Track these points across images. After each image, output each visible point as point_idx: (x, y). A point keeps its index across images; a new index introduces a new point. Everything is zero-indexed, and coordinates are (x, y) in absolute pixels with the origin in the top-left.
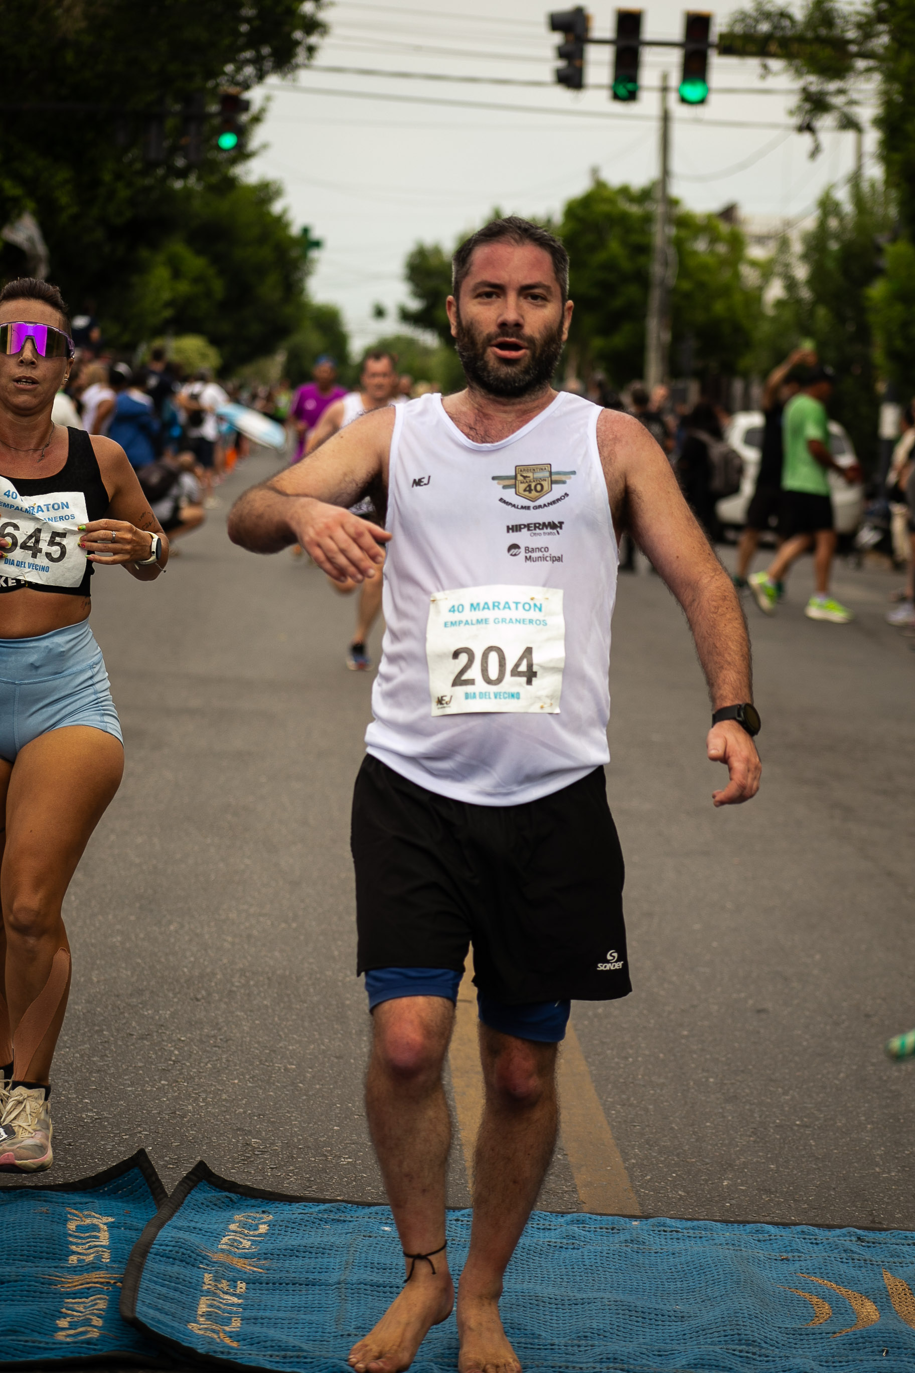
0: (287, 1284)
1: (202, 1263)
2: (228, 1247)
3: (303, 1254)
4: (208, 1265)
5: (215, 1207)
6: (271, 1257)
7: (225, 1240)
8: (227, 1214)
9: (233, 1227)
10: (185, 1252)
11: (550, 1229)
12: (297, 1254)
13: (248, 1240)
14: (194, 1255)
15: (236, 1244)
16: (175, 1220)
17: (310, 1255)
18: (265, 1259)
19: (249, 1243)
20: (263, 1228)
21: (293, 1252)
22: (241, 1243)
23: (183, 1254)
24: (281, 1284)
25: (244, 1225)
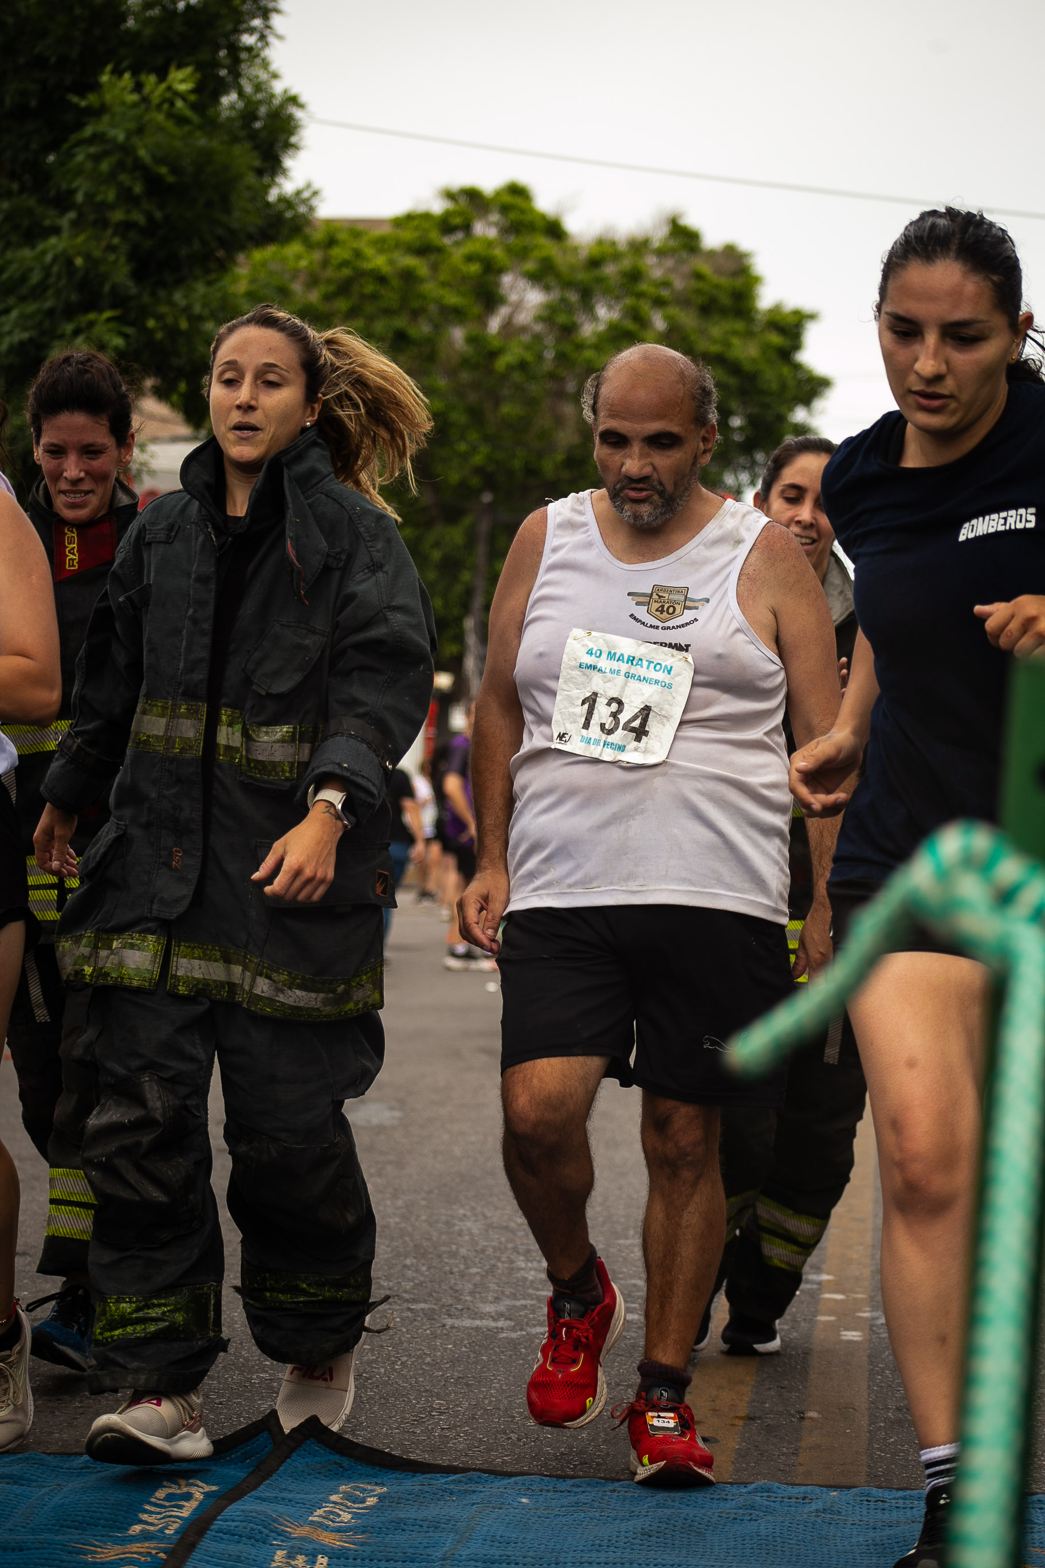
0: (380, 1561)
1: (275, 1539)
2: (321, 1520)
3: (411, 1528)
4: (282, 1541)
5: (318, 1475)
6: (372, 1530)
7: (320, 1512)
8: (332, 1484)
9: (334, 1498)
10: (255, 1527)
11: (726, 1500)
12: (405, 1527)
13: (349, 1513)
14: (266, 1531)
15: (332, 1517)
16: (263, 1490)
17: (420, 1529)
18: (363, 1532)
19: (350, 1516)
20: (371, 1501)
21: (399, 1525)
22: (339, 1516)
23: (252, 1529)
24: (371, 1560)
25: (348, 1497)
